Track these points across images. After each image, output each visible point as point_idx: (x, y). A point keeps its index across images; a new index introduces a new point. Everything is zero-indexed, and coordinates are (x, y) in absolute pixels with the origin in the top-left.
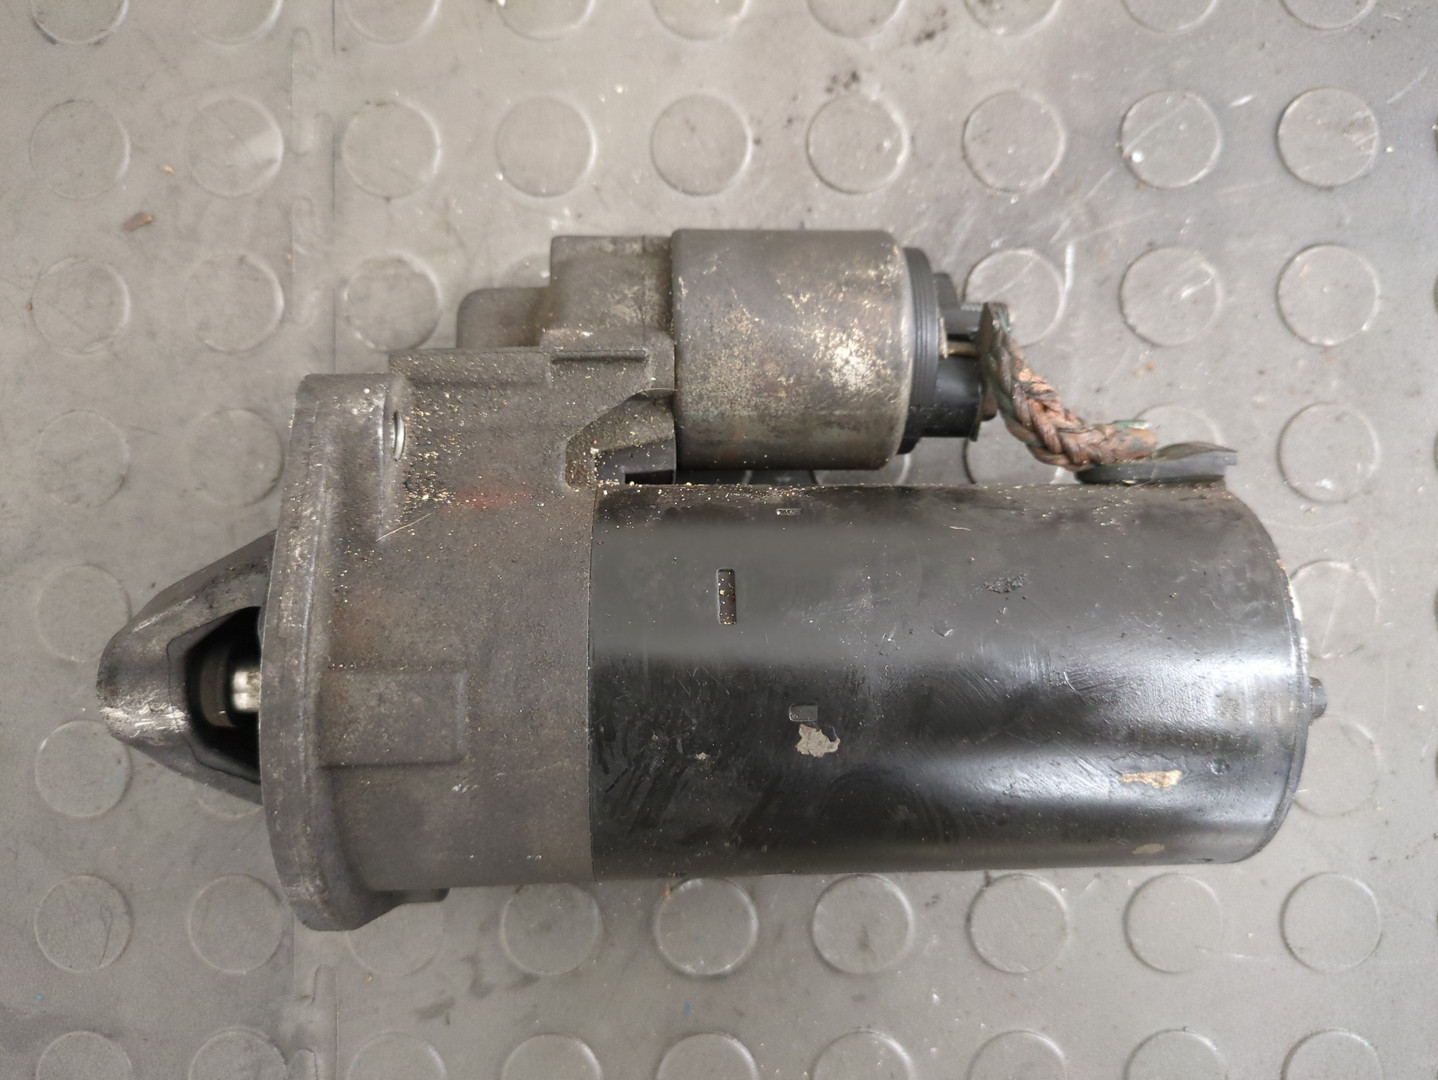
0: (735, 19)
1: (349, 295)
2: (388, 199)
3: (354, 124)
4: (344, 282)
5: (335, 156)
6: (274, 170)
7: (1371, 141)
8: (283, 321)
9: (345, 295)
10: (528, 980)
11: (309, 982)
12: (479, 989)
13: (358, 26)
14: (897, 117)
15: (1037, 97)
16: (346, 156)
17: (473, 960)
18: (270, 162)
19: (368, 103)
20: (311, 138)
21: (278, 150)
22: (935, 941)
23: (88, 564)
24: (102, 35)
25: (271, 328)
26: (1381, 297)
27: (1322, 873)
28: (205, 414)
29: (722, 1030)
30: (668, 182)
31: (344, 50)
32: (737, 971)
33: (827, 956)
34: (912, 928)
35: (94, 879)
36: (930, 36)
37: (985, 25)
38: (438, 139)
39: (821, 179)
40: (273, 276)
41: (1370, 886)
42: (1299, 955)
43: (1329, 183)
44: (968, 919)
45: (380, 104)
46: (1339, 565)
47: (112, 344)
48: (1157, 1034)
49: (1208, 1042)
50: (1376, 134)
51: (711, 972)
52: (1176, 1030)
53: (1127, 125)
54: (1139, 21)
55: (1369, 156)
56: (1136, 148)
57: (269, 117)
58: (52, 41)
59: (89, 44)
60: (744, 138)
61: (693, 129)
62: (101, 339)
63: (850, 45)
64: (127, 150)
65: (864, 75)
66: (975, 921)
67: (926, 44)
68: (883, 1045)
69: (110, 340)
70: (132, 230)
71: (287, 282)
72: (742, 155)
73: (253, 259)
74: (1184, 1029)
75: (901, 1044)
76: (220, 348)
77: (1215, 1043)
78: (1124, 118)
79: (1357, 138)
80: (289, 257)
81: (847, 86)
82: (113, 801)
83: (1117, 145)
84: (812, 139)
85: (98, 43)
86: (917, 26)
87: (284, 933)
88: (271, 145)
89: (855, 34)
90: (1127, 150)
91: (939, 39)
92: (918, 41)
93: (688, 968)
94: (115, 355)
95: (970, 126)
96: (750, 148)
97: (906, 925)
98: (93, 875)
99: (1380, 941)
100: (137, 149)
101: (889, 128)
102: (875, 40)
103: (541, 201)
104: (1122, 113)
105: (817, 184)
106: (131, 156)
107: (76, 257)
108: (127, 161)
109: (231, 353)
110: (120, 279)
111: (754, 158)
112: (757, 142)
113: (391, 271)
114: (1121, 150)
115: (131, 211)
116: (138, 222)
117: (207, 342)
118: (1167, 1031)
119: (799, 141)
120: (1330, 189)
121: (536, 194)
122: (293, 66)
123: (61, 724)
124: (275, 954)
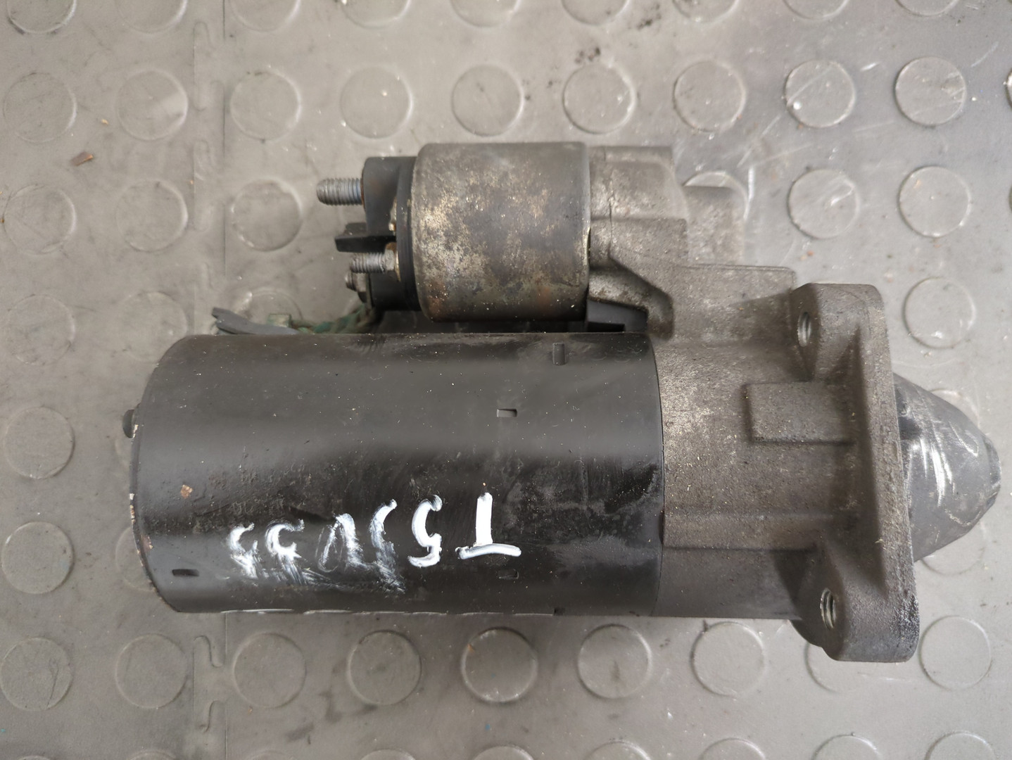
0: (511, 12)
1: (235, 209)
2: (263, 141)
3: (239, 88)
4: (231, 200)
5: (225, 110)
6: (182, 120)
7: (961, 93)
8: (187, 228)
9: (232, 210)
10: (370, 708)
11: (205, 714)
12: (332, 716)
13: (241, 18)
14: (627, 79)
15: (725, 65)
16: (233, 111)
17: (328, 695)
18: (179, 115)
19: (249, 73)
20: (207, 99)
21: (185, 108)
22: (668, 672)
23: (43, 406)
24: (58, 27)
25: (179, 233)
26: (972, 202)
27: (946, 617)
28: (130, 296)
29: (512, 743)
30: (464, 126)
31: (231, 36)
32: (523, 698)
33: (589, 685)
34: (650, 663)
35: (44, 640)
36: (649, 23)
37: (687, 15)
38: (299, 98)
39: (575, 124)
40: (180, 197)
41: (982, 625)
42: (933, 678)
43: (932, 123)
44: (692, 656)
45: (258, 73)
46: (950, 393)
47: (62, 247)
48: (832, 738)
49: (869, 744)
50: (964, 88)
51: (503, 700)
52: (846, 735)
53: (789, 84)
54: (795, 12)
55: (960, 103)
56: (795, 100)
57: (177, 83)
58: (21, 32)
59: (48, 33)
60: (518, 95)
61: (482, 90)
62: (55, 242)
63: (593, 30)
64: (75, 109)
65: (603, 51)
66: (696, 658)
67: (646, 29)
68: (631, 751)
69: (61, 243)
70: (78, 165)
71: (191, 199)
72: (517, 107)
73: (166, 184)
74: (852, 735)
75: (646, 751)
76: (141, 248)
77: (874, 744)
78: (787, 79)
79: (951, 91)
80: (192, 182)
81: (591, 58)
82: (60, 582)
83: (782, 98)
84: (566, 95)
85: (54, 33)
86: (639, 16)
87: (187, 678)
88: (179, 103)
89: (596, 23)
90: (789, 101)
91: (655, 25)
92: (640, 27)
93: (487, 697)
94: (65, 254)
95: (678, 86)
96: (523, 102)
97: (647, 661)
98: (44, 637)
99: (991, 665)
100: (82, 107)
101: (621, 87)
102: (609, 26)
103: (374, 141)
104: (785, 75)
105: (571, 127)
106: (77, 113)
107: (37, 185)
108: (74, 115)
109: (148, 252)
110: (69, 200)
111: (526, 109)
112: (528, 98)
113: (266, 192)
114: (785, 101)
115: (77, 151)
116: (83, 159)
117: (132, 244)
118: (840, 736)
119: (557, 97)
120: (933, 127)
121: (370, 136)
122: (195, 47)
123: (21, 525)
124: (180, 693)
